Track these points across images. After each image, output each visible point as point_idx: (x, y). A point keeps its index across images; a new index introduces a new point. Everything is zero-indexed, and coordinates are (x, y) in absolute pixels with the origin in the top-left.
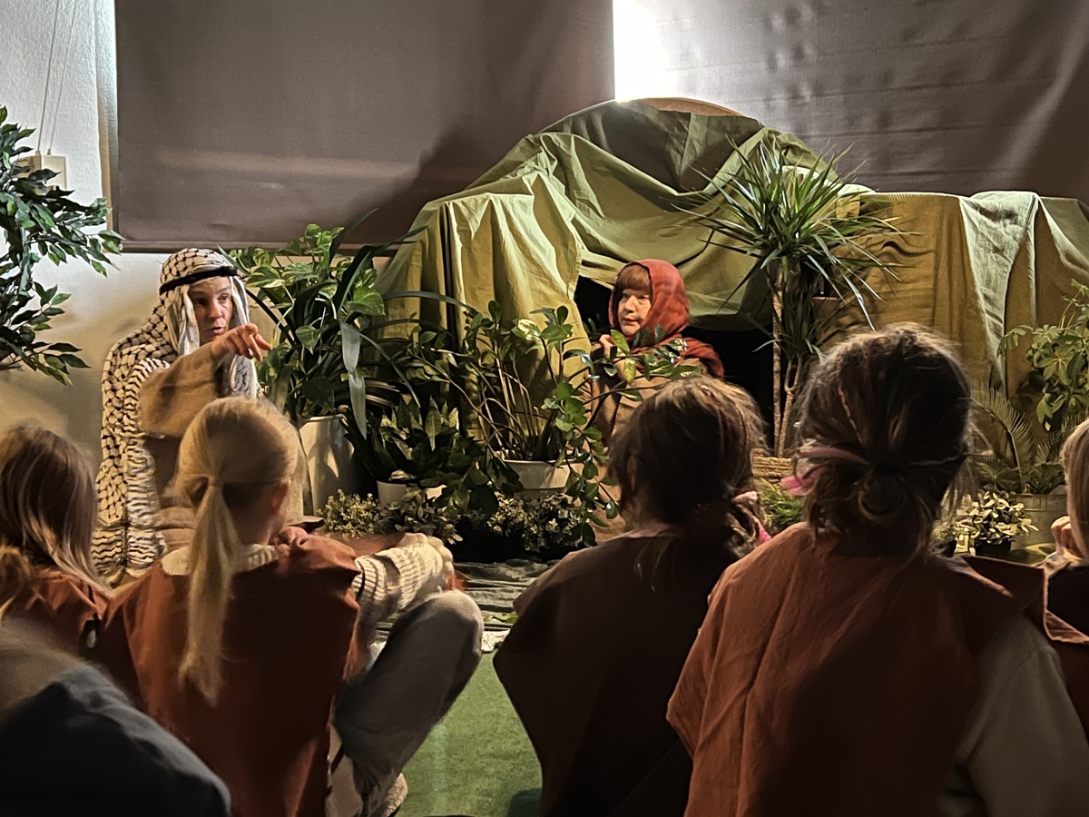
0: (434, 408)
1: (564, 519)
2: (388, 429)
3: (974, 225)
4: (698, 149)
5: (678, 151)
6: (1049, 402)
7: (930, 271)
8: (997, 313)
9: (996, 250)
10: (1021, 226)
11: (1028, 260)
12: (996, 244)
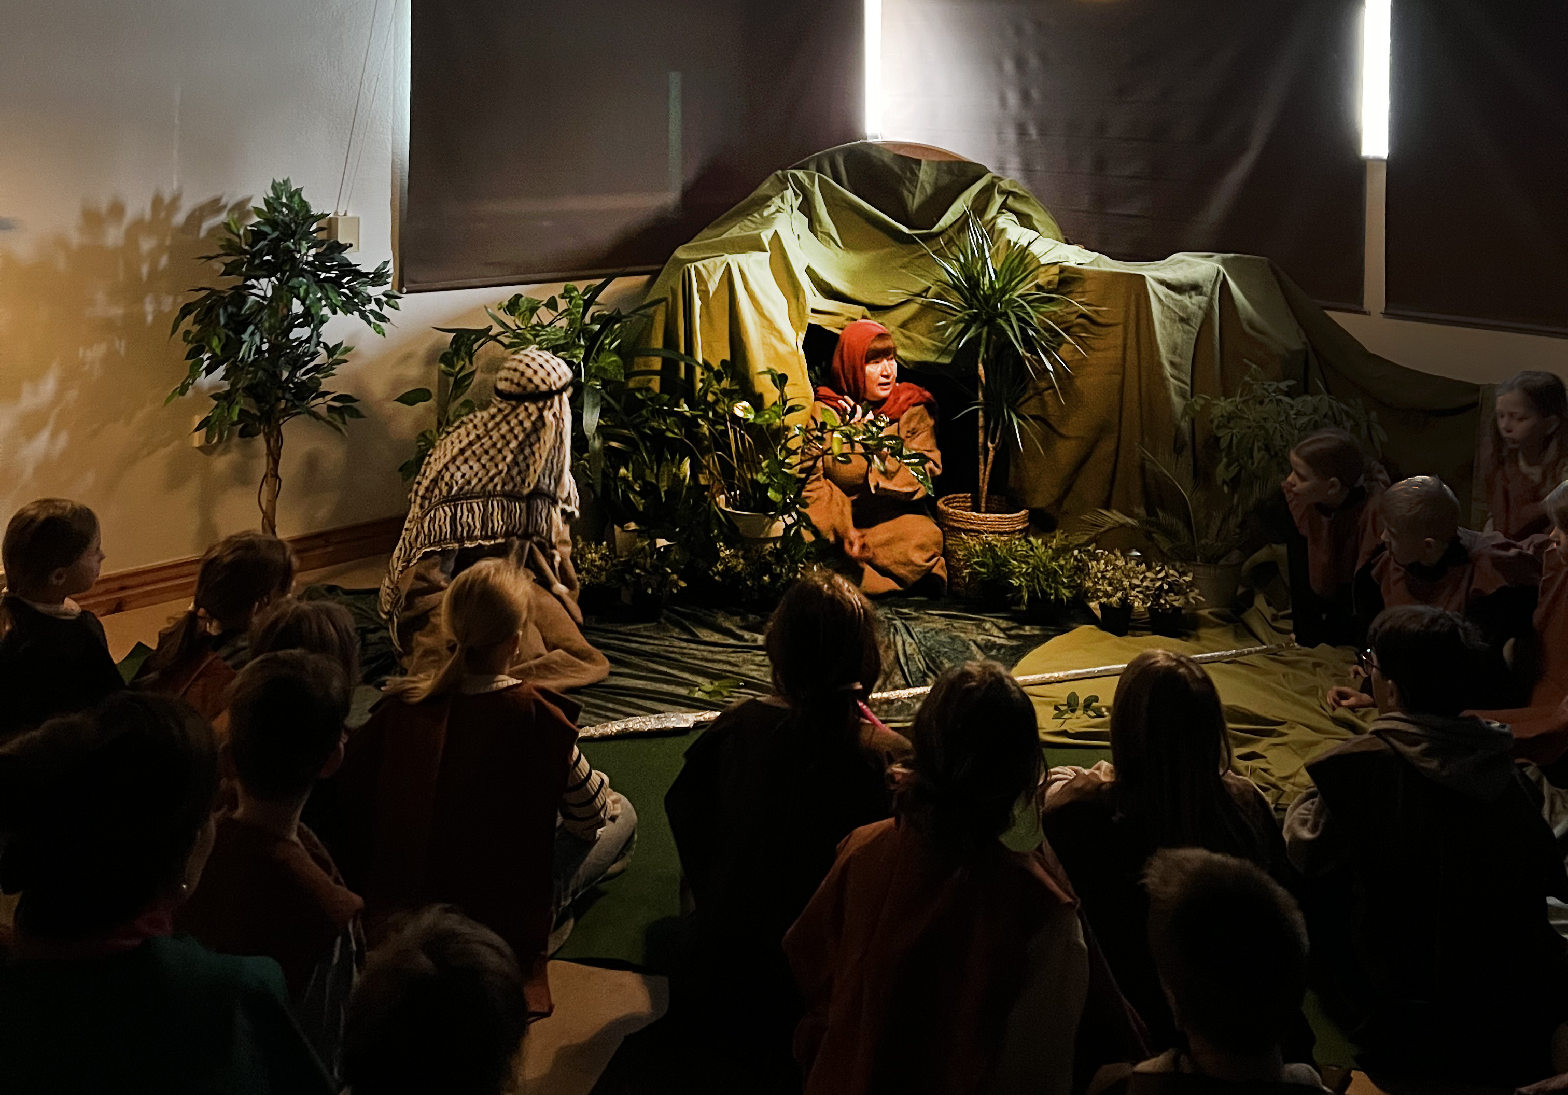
0: (667, 459)
1: (777, 574)
2: (624, 479)
3: (1160, 300)
4: (929, 190)
5: (910, 192)
6: (1228, 465)
7: (1119, 342)
8: (1183, 377)
9: (1182, 320)
10: (1206, 295)
11: (1212, 328)
12: (1181, 314)
